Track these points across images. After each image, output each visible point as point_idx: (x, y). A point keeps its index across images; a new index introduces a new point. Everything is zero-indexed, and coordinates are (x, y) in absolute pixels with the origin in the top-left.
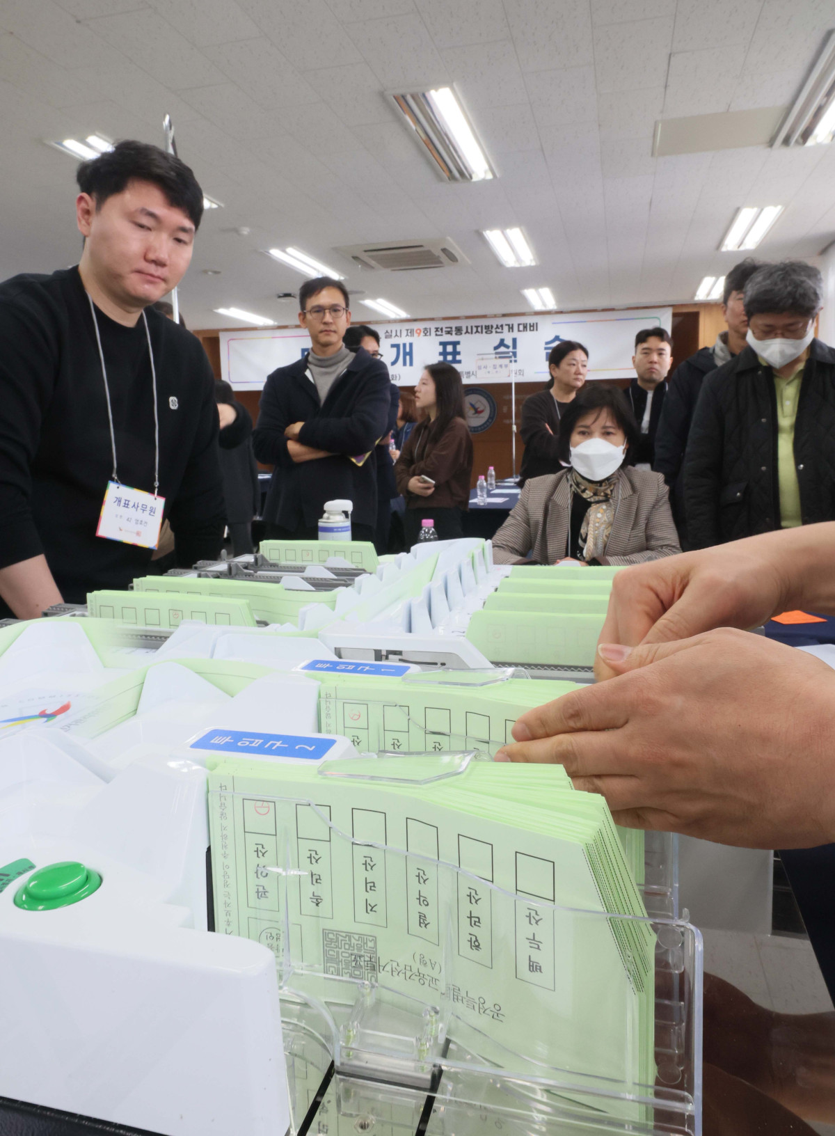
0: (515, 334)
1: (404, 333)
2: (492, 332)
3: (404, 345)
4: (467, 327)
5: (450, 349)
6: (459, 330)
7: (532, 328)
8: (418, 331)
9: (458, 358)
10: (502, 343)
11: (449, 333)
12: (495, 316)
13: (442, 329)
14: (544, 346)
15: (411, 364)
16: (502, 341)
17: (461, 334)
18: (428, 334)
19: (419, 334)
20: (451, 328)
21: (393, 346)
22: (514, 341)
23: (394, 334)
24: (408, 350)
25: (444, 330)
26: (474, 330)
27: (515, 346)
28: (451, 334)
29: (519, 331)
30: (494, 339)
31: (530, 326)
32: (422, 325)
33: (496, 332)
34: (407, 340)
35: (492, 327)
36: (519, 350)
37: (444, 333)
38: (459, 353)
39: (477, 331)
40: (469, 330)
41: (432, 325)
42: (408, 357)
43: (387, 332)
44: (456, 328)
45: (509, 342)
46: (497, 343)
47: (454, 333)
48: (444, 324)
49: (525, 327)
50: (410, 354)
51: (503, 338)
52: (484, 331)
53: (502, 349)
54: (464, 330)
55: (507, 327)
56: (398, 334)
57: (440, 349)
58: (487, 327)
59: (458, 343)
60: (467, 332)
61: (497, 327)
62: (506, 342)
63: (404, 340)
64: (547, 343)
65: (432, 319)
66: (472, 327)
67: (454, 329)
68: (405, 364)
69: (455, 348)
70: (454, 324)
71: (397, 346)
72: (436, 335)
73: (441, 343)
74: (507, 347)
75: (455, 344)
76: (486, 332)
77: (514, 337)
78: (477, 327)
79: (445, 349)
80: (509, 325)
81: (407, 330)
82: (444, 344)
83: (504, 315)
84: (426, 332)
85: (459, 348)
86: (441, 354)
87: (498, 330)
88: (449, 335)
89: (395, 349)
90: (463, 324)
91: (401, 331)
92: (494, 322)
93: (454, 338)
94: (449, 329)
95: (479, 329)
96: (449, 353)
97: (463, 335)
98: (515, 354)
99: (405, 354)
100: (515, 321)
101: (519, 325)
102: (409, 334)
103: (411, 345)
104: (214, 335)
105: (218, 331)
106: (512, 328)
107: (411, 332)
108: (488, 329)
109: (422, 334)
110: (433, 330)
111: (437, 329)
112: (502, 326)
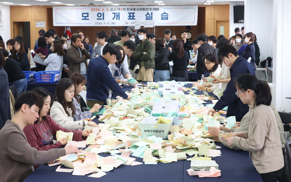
0: (152, 11)
1: (117, 9)
2: (145, 10)
3: (117, 13)
4: (137, 9)
5: (131, 15)
6: (134, 9)
7: (157, 10)
8: (121, 9)
9: (134, 18)
10: (148, 14)
11: (131, 10)
12: (146, 5)
13: (129, 9)
14: (161, 15)
15: (119, 19)
16: (148, 13)
17: (135, 10)
18: (125, 10)
19: (122, 10)
20: (132, 8)
21: (113, 13)
22: (152, 13)
23: (113, 9)
24: (118, 15)
25: (130, 9)
26: (139, 9)
27: (152, 15)
28: (132, 10)
29: (153, 10)
30: (146, 12)
31: (157, 9)
32: (123, 7)
33: (146, 10)
34: (118, 12)
35: (145, 9)
36: (153, 16)
37: (130, 10)
38: (134, 16)
39: (140, 10)
40: (138, 9)
41: (126, 7)
42: (118, 17)
43: (111, 9)
44: (134, 8)
45: (150, 13)
46: (146, 14)
47: (133, 10)
48: (130, 7)
49: (155, 9)
50: (119, 16)
51: (148, 12)
52: (142, 10)
53: (148, 16)
54: (136, 9)
55: (150, 9)
56: (115, 9)
57: (129, 15)
58: (143, 9)
59: (134, 13)
60: (137, 10)
61: (146, 9)
62: (149, 14)
63: (117, 11)
64: (162, 14)
65: (126, 5)
66: (139, 8)
67: (133, 9)
68: (117, 19)
69: (133, 15)
70: (133, 7)
71: (114, 13)
72: (127, 10)
73: (129, 13)
74: (150, 15)
75: (133, 13)
76: (143, 10)
77: (152, 12)
78: (140, 8)
79: (130, 15)
80: (150, 8)
81: (118, 8)
82: (130, 13)
83: (149, 5)
84: (124, 9)
85: (134, 15)
86: (129, 16)
87: (147, 10)
88: (131, 11)
89: (114, 14)
90: (136, 7)
91: (116, 9)
92: (146, 7)
93: (133, 12)
94: (131, 9)
95: (141, 9)
96: (132, 16)
97: (136, 11)
98: (152, 17)
99: (117, 16)
100: (152, 7)
101: (153, 8)
102: (119, 10)
103: (119, 13)
104: (51, 7)
105: (52, 6)
106: (151, 9)
107: (119, 9)
108: (144, 9)
109: (123, 10)
110: (126, 9)
111: (127, 9)
112: (148, 8)
